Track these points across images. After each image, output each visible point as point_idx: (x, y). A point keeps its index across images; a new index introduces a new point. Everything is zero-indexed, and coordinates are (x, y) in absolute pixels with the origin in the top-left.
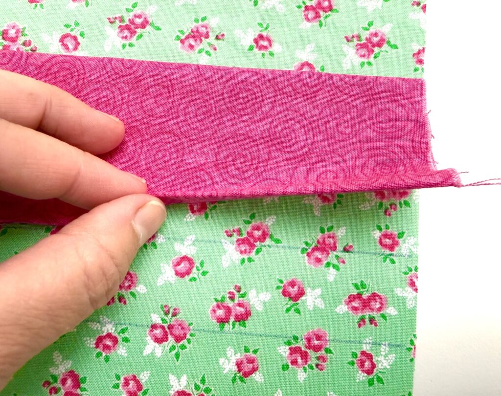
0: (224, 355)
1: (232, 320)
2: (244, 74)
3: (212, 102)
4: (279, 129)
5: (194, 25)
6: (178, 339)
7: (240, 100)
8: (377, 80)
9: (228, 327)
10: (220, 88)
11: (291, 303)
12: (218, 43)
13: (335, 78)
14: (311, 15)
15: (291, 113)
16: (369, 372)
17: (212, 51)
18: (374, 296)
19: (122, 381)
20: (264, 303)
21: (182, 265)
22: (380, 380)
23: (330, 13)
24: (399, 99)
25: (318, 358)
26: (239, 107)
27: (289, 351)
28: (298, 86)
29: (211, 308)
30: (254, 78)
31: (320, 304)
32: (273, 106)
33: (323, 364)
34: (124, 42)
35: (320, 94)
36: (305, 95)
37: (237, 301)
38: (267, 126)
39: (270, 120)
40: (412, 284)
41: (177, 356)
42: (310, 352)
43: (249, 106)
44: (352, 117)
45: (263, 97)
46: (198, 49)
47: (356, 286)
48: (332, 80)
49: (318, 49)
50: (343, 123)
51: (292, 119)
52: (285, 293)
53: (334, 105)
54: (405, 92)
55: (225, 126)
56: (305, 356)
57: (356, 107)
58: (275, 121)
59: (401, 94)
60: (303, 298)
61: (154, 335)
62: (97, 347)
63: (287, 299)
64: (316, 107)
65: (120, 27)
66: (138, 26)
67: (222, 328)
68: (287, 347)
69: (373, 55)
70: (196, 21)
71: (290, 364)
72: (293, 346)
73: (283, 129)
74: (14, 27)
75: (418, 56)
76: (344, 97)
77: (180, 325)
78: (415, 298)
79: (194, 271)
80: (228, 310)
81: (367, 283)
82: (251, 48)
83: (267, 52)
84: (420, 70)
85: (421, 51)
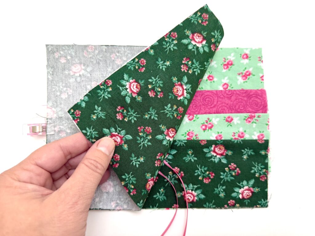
3: (197, 103)
4: (220, 109)
7: (206, 101)
8: (251, 91)
13: (237, 91)
23: (232, 66)
24: (259, 97)
28: (225, 95)
30: (210, 94)
32: (217, 102)
35: (233, 97)
36: (228, 98)
38: (216, 109)
39: (217, 107)
43: (209, 103)
44: (244, 104)
45: (214, 100)
48: (236, 92)
50: (241, 106)
51: (224, 106)
53: (237, 100)
54: (260, 94)
55: (202, 110)
57: (244, 100)
58: (218, 108)
59: (259, 95)
64: (231, 101)
69: (247, 79)
73: (221, 109)
76: (241, 97)
82: (207, 80)
83: (212, 81)
84: (263, 83)
85: (263, 76)
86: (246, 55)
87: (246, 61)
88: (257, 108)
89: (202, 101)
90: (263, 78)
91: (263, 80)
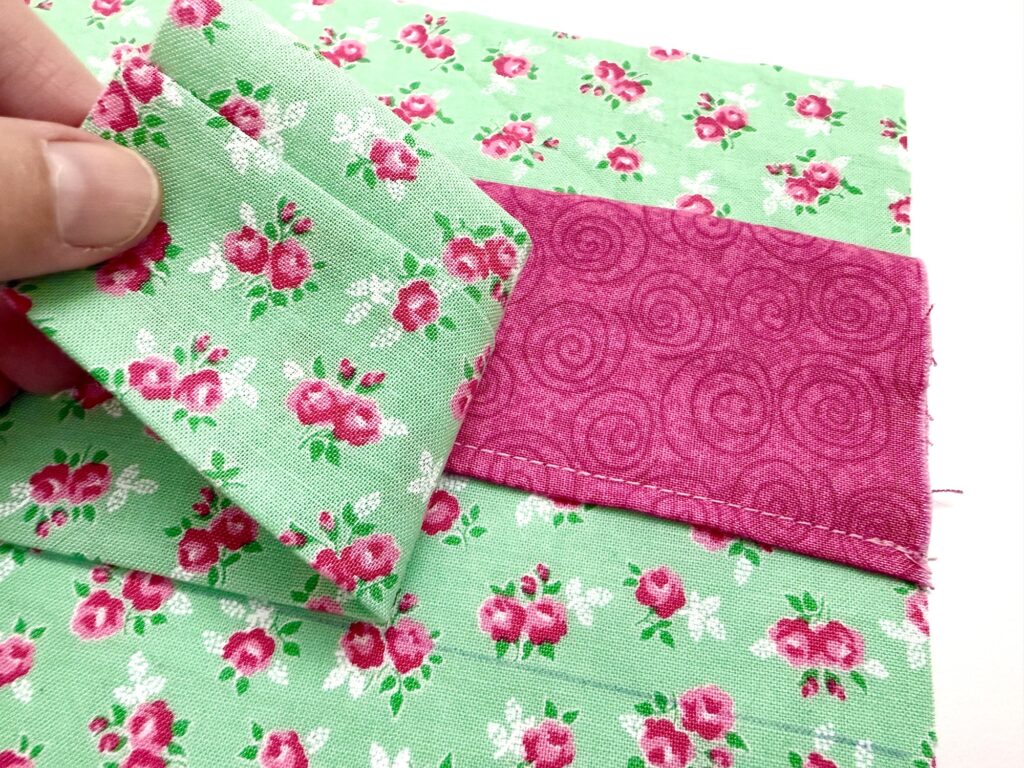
0: (499, 714)
1: (524, 637)
2: (593, 205)
4: (650, 301)
5: (509, 123)
6: (404, 664)
7: (582, 246)
8: (835, 246)
9: (514, 652)
10: (547, 224)
11: (655, 619)
12: (545, 152)
13: (758, 230)
14: (707, 130)
15: (674, 277)
17: (536, 162)
18: (834, 630)
19: (264, 743)
20: (597, 611)
23: (741, 130)
24: (877, 281)
25: (712, 755)
26: (579, 256)
27: (645, 728)
28: (691, 233)
29: (482, 605)
30: (610, 212)
31: (718, 631)
32: (641, 261)
35: (731, 253)
36: (702, 250)
37: (538, 598)
38: (629, 294)
39: (632, 286)
40: (917, 616)
41: (397, 702)
42: (693, 736)
43: (596, 256)
44: (787, 300)
45: (623, 245)
46: (511, 155)
47: (794, 601)
49: (719, 180)
50: (770, 308)
51: (676, 287)
52: (643, 596)
53: (755, 273)
54: (888, 271)
56: (681, 746)
57: (795, 282)
58: (643, 290)
59: (879, 273)
60: (681, 612)
61: (353, 648)
62: (227, 655)
63: (646, 608)
64: (722, 272)
66: (415, 114)
67: (501, 651)
68: (642, 719)
69: (817, 199)
70: (514, 118)
71: (646, 759)
72: (655, 717)
73: (659, 302)
75: (900, 210)
76: (775, 263)
77: (412, 633)
78: (926, 647)
79: (457, 523)
80: (519, 616)
81: (817, 597)
82: (602, 165)
83: (630, 174)
84: (904, 231)
85: (907, 202)
86: (822, 102)
87: (817, 125)
88: (862, 336)
89: (558, 239)
90: (903, 211)
91: (905, 218)
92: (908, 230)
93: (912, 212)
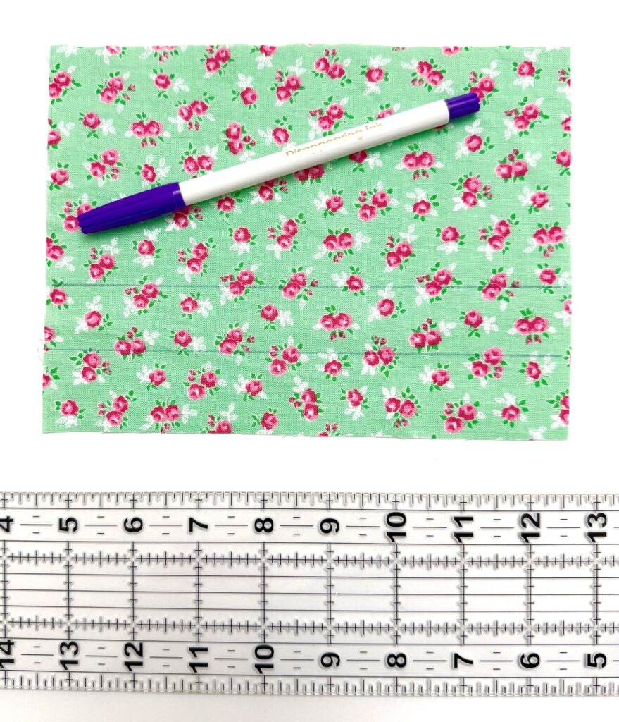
0: (422, 371)
1: (427, 344)
6: (386, 361)
9: (424, 350)
11: (473, 329)
16: (536, 377)
18: (538, 320)
19: (347, 394)
20: (452, 330)
21: (385, 306)
22: (544, 382)
23: (493, 92)
25: (496, 369)
27: (472, 365)
29: (410, 337)
31: (495, 328)
33: (499, 373)
34: (325, 131)
37: (429, 330)
40: (567, 308)
41: (387, 374)
42: (489, 365)
47: (523, 313)
52: (467, 322)
56: (485, 368)
60: (482, 325)
61: (368, 360)
62: (326, 371)
63: (469, 326)
65: (320, 118)
66: (334, 117)
67: (419, 351)
68: (471, 363)
71: (474, 375)
72: (475, 361)
74: (235, 126)
75: (566, 124)
77: (387, 351)
78: (570, 319)
79: (395, 310)
80: (423, 338)
81: (531, 309)
84: (568, 136)
85: (569, 120)
86: (530, 64)
87: (528, 81)
90: (568, 124)
91: (568, 128)
92: (570, 135)
93: (572, 124)
